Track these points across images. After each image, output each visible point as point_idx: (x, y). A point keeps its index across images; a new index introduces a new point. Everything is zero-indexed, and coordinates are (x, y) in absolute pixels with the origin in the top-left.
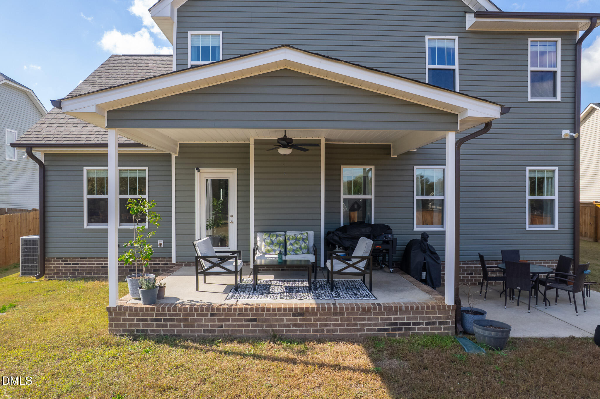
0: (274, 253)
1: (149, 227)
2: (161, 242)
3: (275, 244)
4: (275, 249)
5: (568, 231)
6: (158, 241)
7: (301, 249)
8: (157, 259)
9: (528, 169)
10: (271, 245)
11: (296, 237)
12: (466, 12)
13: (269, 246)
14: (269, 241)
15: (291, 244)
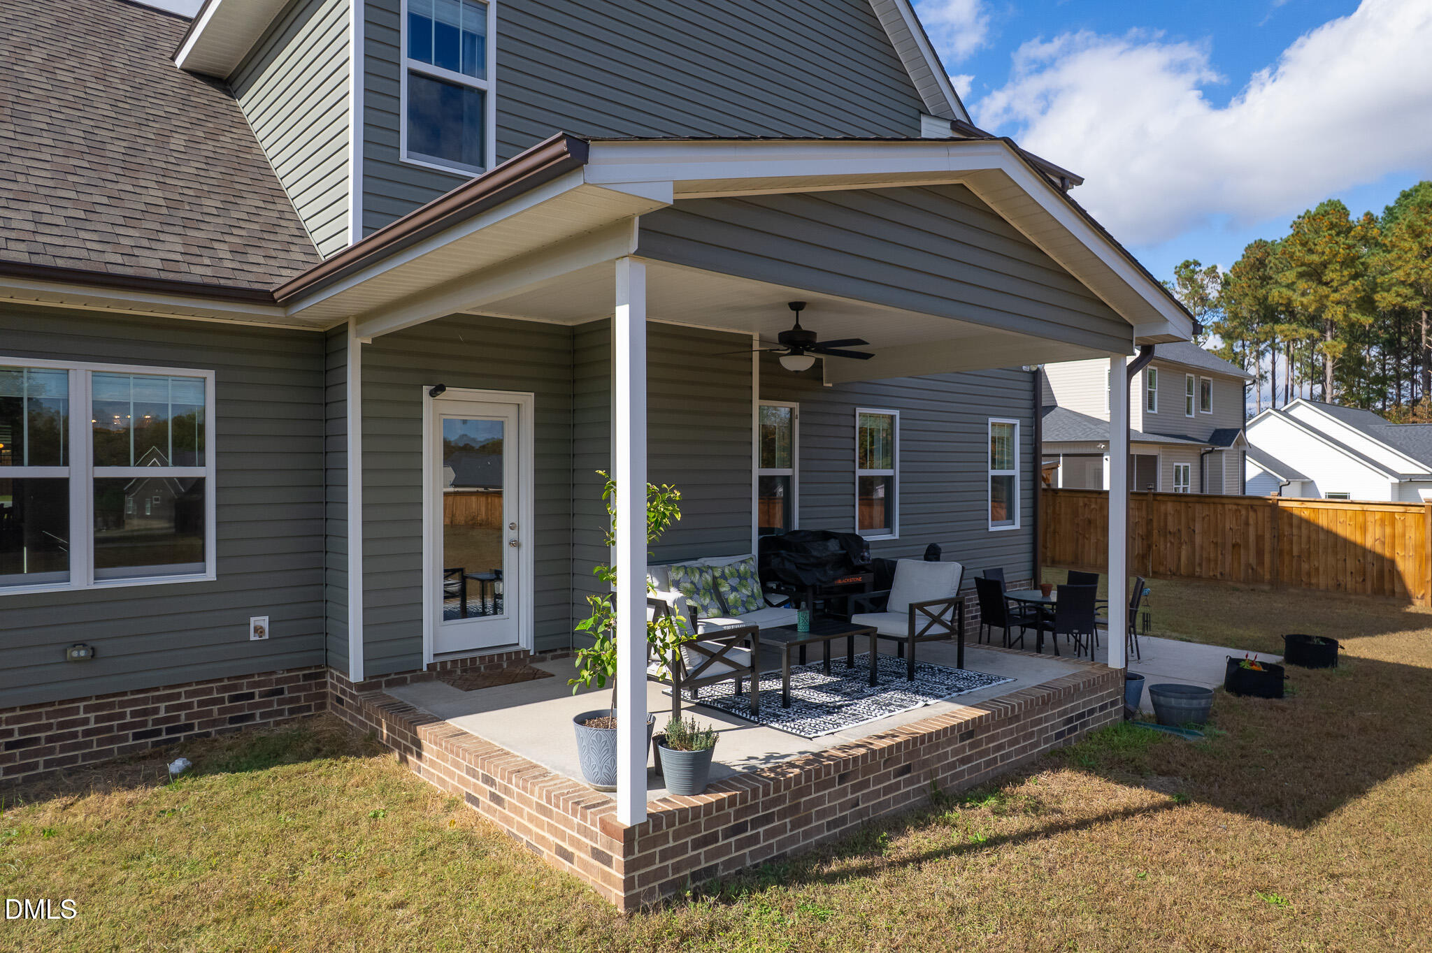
0: (705, 616)
1: (217, 576)
2: (263, 621)
3: (702, 592)
4: (706, 604)
5: (1028, 530)
6: (252, 619)
7: (755, 599)
8: (245, 681)
9: (991, 420)
10: (696, 596)
11: (738, 571)
12: (921, 112)
13: (691, 598)
14: (688, 586)
15: (734, 589)
